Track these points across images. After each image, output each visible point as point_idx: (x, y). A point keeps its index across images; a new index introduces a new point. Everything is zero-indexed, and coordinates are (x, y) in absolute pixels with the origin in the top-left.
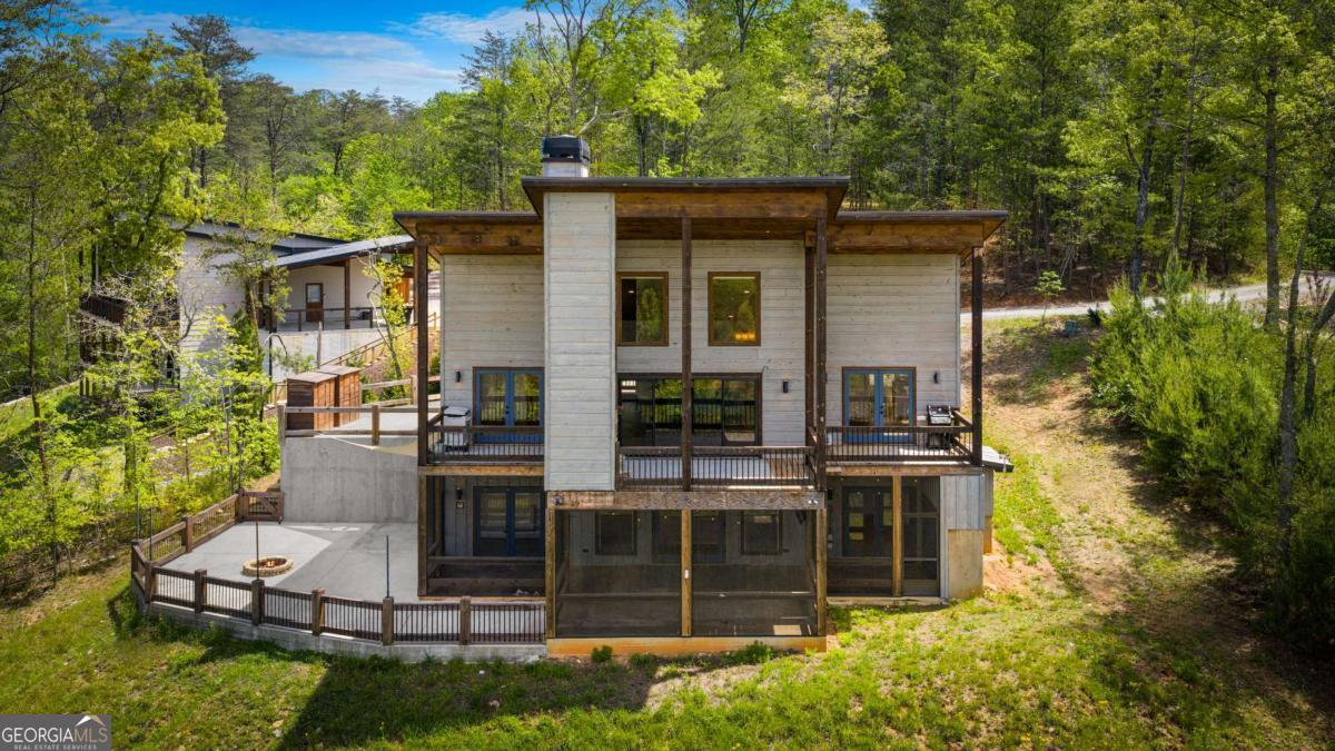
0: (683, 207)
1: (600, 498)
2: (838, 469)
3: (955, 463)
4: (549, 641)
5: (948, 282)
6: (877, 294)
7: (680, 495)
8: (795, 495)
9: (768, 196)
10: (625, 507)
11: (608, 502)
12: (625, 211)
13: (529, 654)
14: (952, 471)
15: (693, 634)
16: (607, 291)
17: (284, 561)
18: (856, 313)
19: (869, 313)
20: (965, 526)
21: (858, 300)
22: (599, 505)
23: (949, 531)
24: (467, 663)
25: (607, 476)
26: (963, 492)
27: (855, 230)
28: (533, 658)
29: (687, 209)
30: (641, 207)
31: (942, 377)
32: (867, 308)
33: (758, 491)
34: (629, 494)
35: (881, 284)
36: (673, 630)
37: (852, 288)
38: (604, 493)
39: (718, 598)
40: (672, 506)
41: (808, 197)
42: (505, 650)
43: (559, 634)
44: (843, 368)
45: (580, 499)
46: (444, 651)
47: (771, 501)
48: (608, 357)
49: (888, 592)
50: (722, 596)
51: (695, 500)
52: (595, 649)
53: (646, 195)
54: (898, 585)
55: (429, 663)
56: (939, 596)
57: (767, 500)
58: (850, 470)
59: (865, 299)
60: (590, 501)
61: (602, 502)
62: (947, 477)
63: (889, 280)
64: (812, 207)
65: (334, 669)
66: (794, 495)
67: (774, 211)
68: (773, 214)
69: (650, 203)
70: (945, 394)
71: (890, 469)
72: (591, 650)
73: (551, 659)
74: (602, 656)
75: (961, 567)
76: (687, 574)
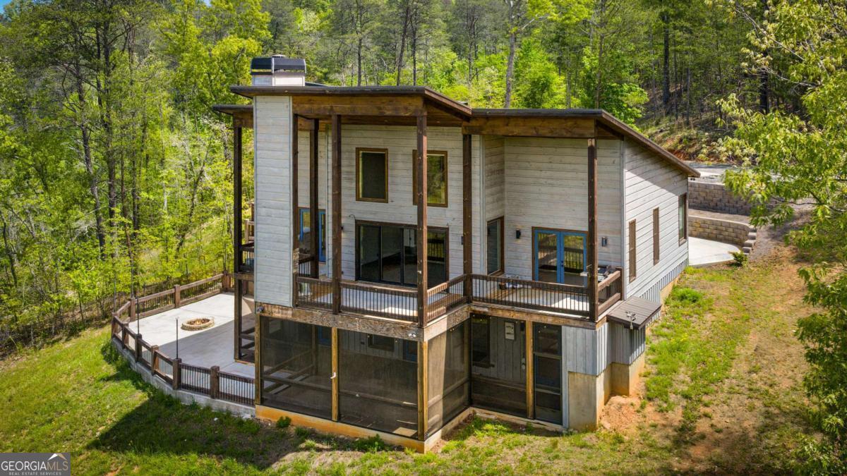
0: (332, 107)
1: (285, 312)
2: (486, 310)
3: (580, 317)
4: (257, 406)
5: (614, 163)
6: (559, 170)
7: (331, 316)
8: (404, 328)
9: (385, 99)
10: (298, 320)
11: (289, 315)
12: (298, 109)
13: (246, 413)
14: (572, 322)
15: (339, 419)
16: (287, 165)
17: (208, 321)
18: (542, 184)
19: (552, 185)
20: (581, 370)
21: (543, 174)
22: (284, 316)
23: (570, 372)
24: (213, 411)
25: (288, 296)
26: (579, 341)
27: (497, 123)
28: (247, 416)
29: (334, 108)
30: (307, 106)
31: (610, 242)
32: (550, 181)
33: (379, 320)
34: (302, 311)
35: (561, 162)
36: (326, 414)
37: (539, 165)
38: (287, 308)
39: (353, 396)
40: (326, 324)
41: (410, 100)
42: (234, 406)
43: (263, 402)
44: (533, 227)
45: (274, 310)
46: (202, 400)
47: (388, 330)
48: (288, 212)
49: (522, 413)
50: (357, 395)
51: (340, 322)
52: (282, 418)
53: (310, 98)
54: (530, 410)
55: (194, 406)
56: (561, 423)
57: (385, 329)
58: (494, 311)
59: (549, 173)
60: (279, 313)
61: (286, 314)
62: (568, 328)
63: (568, 159)
64: (412, 108)
65: (152, 399)
66: (402, 328)
67: (388, 110)
68: (388, 113)
69: (313, 104)
70: (612, 255)
71: (524, 315)
72: (280, 416)
73: (256, 419)
74: (285, 423)
75: (579, 404)
76: (335, 375)
